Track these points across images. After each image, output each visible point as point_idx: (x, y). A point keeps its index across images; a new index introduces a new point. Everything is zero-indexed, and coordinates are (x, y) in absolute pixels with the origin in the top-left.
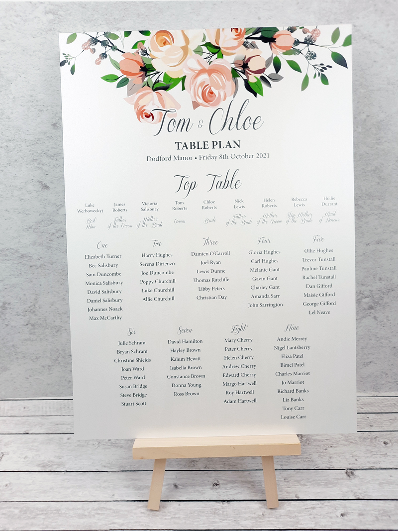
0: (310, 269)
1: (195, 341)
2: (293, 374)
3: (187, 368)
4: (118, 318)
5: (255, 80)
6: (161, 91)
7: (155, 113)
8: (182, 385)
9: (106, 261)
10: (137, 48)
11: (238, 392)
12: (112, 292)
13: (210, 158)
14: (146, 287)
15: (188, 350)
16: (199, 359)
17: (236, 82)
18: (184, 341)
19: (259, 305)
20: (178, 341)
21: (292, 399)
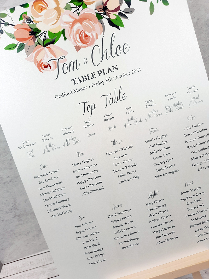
0: (191, 140)
1: (126, 211)
2: (197, 213)
3: (126, 230)
4: (69, 211)
5: (115, 17)
6: (50, 46)
7: (50, 63)
8: (126, 242)
9: (49, 176)
10: (23, 19)
11: (164, 235)
12: (60, 195)
13: (99, 84)
14: (82, 185)
15: (123, 218)
16: (132, 222)
17: (102, 23)
18: (119, 213)
19: (163, 175)
20: (115, 214)
21: (201, 229)
